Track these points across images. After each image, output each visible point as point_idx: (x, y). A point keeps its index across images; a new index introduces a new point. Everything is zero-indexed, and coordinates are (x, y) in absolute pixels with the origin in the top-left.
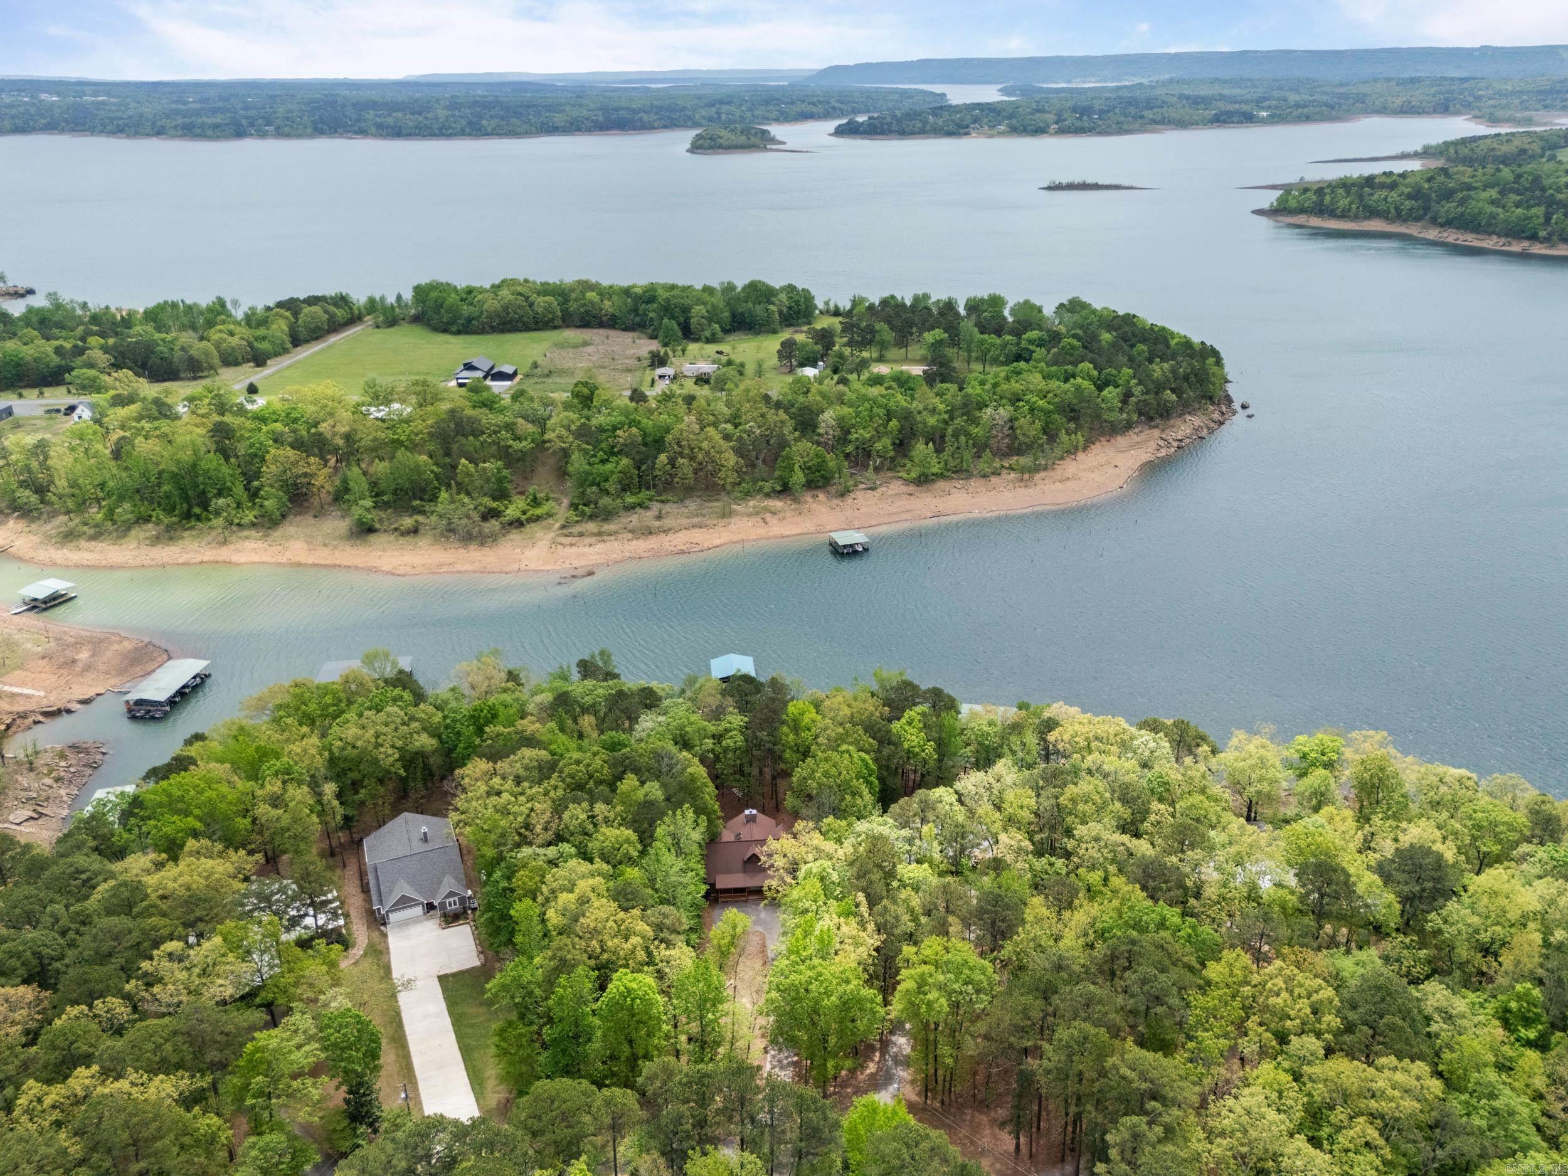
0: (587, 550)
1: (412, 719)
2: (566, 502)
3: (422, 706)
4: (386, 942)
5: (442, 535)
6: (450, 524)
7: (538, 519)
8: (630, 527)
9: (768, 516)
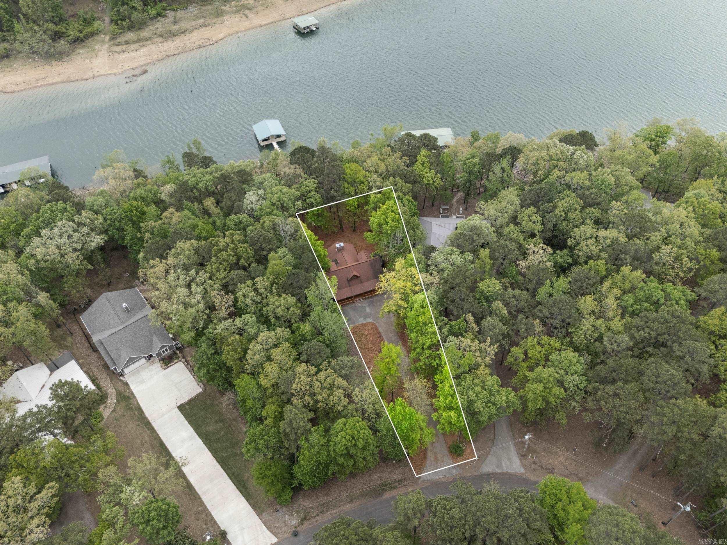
0: (135, 54)
1: (80, 224)
2: (107, 20)
3: (84, 213)
4: (129, 389)
5: (28, 57)
6: (32, 48)
7: (93, 34)
8: (158, 32)
9: (247, 11)
